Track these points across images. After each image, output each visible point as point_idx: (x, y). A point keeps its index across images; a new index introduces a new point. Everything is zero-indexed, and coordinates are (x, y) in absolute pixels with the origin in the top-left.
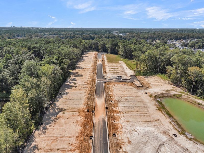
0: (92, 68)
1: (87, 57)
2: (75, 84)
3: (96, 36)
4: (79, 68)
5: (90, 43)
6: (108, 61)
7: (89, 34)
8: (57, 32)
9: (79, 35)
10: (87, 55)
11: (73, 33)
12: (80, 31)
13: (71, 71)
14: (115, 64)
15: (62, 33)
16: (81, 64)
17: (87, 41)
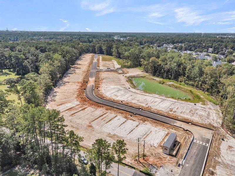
0: (88, 64)
1: (84, 57)
2: (75, 72)
3: (94, 40)
4: (78, 64)
5: (88, 45)
6: (102, 60)
7: (88, 38)
8: (52, 36)
9: (76, 39)
10: (85, 56)
11: (70, 37)
12: (77, 35)
13: (71, 66)
14: (108, 62)
15: (59, 37)
16: (79, 62)
17: (84, 44)
